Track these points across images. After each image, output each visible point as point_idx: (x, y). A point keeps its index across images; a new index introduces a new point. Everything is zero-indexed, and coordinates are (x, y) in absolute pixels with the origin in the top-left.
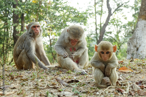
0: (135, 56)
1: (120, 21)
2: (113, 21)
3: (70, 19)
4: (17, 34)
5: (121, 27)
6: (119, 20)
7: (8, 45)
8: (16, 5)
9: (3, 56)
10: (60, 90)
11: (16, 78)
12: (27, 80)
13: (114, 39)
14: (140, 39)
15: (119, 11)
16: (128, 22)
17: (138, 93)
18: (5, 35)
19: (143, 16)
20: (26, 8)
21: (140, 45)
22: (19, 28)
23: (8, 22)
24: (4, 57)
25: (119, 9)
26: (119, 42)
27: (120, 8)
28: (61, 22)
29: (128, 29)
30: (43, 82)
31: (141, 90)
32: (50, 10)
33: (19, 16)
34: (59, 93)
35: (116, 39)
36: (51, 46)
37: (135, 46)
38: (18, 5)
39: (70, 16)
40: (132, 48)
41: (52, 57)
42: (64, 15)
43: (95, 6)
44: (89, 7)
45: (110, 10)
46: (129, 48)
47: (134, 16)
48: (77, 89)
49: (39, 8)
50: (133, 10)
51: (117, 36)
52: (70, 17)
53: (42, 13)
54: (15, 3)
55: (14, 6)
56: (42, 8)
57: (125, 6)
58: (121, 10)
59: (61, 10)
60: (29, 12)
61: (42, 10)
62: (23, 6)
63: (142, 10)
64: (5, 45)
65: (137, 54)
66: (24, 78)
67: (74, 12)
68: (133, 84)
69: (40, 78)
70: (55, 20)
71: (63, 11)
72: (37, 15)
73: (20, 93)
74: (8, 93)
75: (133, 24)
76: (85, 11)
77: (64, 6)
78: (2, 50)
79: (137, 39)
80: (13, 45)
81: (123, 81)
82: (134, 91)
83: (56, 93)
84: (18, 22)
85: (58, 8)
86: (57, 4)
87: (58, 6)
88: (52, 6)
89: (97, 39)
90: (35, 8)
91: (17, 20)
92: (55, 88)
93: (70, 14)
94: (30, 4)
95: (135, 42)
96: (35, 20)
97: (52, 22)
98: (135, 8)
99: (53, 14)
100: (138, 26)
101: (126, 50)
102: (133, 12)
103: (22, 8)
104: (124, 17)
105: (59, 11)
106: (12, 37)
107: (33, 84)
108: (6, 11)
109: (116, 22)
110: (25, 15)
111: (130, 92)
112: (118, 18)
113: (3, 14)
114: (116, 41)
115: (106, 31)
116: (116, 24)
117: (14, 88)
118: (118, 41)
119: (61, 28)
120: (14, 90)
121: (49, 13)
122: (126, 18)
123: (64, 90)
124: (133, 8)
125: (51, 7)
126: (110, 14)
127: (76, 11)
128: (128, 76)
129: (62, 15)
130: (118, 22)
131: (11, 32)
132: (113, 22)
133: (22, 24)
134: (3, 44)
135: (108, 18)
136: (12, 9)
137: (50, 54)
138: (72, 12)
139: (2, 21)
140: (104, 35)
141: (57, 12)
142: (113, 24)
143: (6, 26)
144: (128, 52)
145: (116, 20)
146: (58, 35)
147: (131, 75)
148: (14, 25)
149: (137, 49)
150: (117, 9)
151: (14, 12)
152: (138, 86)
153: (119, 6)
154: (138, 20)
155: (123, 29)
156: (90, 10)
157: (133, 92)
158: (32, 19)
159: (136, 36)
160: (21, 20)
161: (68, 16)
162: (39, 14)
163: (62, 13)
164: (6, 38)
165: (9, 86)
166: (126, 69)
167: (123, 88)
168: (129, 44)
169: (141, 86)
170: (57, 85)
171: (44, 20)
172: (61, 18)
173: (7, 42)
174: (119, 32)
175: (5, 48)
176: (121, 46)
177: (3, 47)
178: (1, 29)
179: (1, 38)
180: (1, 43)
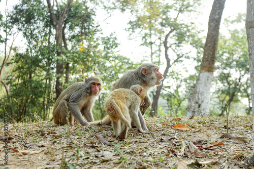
0: (196, 113)
1: (180, 74)
2: (173, 74)
3: (123, 70)
4: (60, 87)
5: (181, 81)
6: (180, 73)
7: (49, 99)
8: (60, 53)
9: (43, 112)
10: (99, 149)
11: (48, 134)
12: (60, 136)
13: (174, 95)
14: (202, 94)
15: (179, 63)
16: (189, 76)
17: (195, 155)
18: (46, 87)
19: (206, 67)
20: (71, 57)
21: (202, 102)
22: (62, 80)
23: (50, 72)
24: (44, 113)
25: (179, 60)
26: (179, 98)
27: (180, 59)
28: (111, 74)
29: (189, 83)
30: (79, 140)
31: (199, 151)
32: (100, 59)
33: (64, 66)
34: (97, 153)
35: (175, 94)
36: (100, 101)
37: (197, 103)
38: (63, 53)
39: (122, 67)
40: (193, 105)
41: (101, 114)
42: (115, 66)
43: (151, 56)
44: (145, 58)
45: (168, 61)
46: (189, 104)
47: (196, 68)
48: (121, 149)
49: (87, 57)
50: (196, 61)
51: (176, 91)
52: (122, 68)
53: (90, 63)
54: (59, 51)
55: (59, 54)
56: (91, 57)
57: (185, 57)
58: (182, 61)
59: (113, 60)
60: (74, 61)
61: (90, 59)
62: (68, 55)
63: (205, 60)
64: (46, 99)
65: (198, 111)
66: (58, 134)
67: (128, 63)
68: (190, 144)
69: (77, 135)
70: (105, 71)
71: (115, 61)
72: (84, 65)
73: (48, 153)
74: (33, 152)
75: (195, 77)
76: (140, 62)
77: (116, 56)
78: (41, 105)
79: (198, 94)
80: (55, 99)
81: (179, 140)
82: (190, 152)
83: (94, 154)
84: (62, 73)
85: (110, 57)
86: (108, 53)
87: (109, 55)
88: (103, 55)
89: (153, 95)
90: (82, 56)
91: (61, 70)
92: (93, 147)
93: (122, 64)
94: (77, 53)
95: (197, 98)
96: (81, 70)
97: (102, 73)
98: (197, 59)
99: (103, 64)
100: (200, 79)
101: (187, 107)
102: (196, 64)
103: (67, 57)
104: (185, 70)
105: (110, 61)
106: (55, 90)
107: (67, 142)
108: (49, 59)
109: (176, 75)
110: (70, 65)
111: (185, 154)
112: (178, 71)
113: (45, 63)
114: (175, 97)
115: (164, 86)
116: (176, 78)
117: (42, 146)
118: (177, 97)
119: (112, 81)
120: (41, 149)
121: (99, 63)
122: (187, 71)
123: (103, 149)
124: (195, 59)
125: (101, 56)
126: (169, 66)
127: (130, 62)
128: (185, 135)
129: (114, 65)
130: (177, 75)
131: (53, 83)
132: (172, 75)
133: (66, 75)
134: (44, 98)
135: (166, 71)
136: (56, 57)
137: (99, 111)
138: (125, 62)
139: (43, 71)
140: (162, 90)
141: (108, 62)
142: (172, 77)
143: (48, 77)
144: (188, 109)
145: (175, 72)
146: (108, 89)
147: (189, 134)
148: (57, 76)
149: (199, 106)
150: (177, 60)
151: (58, 60)
152: (195, 147)
153: (179, 56)
154: (200, 72)
155: (183, 83)
156: (147, 61)
157: (190, 153)
158: (78, 70)
159: (198, 91)
160: (65, 70)
161: (120, 67)
162: (86, 64)
163: (113, 63)
164: (47, 91)
165: (37, 143)
166: (183, 126)
167: (177, 149)
168: (190, 100)
169: (199, 147)
170: (97, 144)
171: (93, 71)
172: (112, 69)
173: (49, 96)
174: (178, 87)
175: (46, 103)
176: (181, 102)
177: (43, 102)
178: (42, 80)
179: (41, 91)
180: (41, 97)
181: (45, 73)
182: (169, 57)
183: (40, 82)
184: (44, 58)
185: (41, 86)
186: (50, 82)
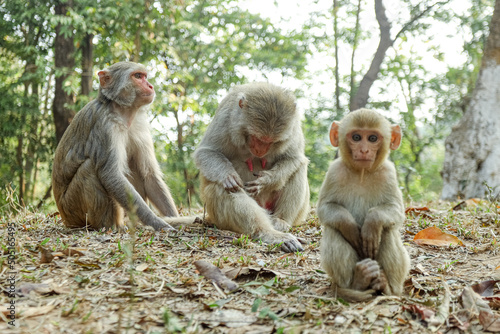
0: (470, 188)
1: (421, 67)
2: (397, 65)
3: (248, 56)
4: (66, 105)
5: (423, 86)
6: (418, 63)
7: (34, 142)
8: (65, 5)
9: (18, 179)
10: (209, 303)
11: (61, 258)
12: (96, 265)
14: (488, 129)
15: (416, 32)
16: (446, 71)
17: (481, 323)
18: (25, 106)
20: (99, 17)
21: (489, 153)
22: (72, 85)
23: (37, 62)
24: (21, 182)
25: (416, 23)
26: (415, 139)
27: (422, 21)
28: (216, 66)
29: (449, 94)
30: (150, 275)
31: (491, 312)
32: (182, 23)
33: (76, 44)
34: (204, 316)
35: (404, 126)
36: (180, 146)
37: (473, 156)
38: (74, 4)
39: (247, 45)
40: (461, 161)
41: (184, 185)
42: (227, 43)
43: (334, 13)
44: (315, 17)
45: (385, 27)
46: (449, 159)
47: (468, 47)
49: (143, 15)
50: (467, 28)
51: (408, 117)
52: (248, 50)
53: (152, 35)
55: (61, 9)
56: (155, 17)
57: (437, 15)
58: (425, 27)
59: (219, 26)
60: (107, 29)
61: (152, 23)
62: (90, 10)
63: (497, 29)
64: (26, 142)
65: (476, 182)
66: (88, 257)
67: (262, 33)
68: (464, 292)
69: (142, 260)
70: (197, 58)
71: (225, 28)
72: (135, 42)
73: (71, 312)
74: (32, 311)
75: (465, 76)
76: (299, 31)
77: (230, 12)
78: (14, 158)
79: (477, 130)
80: (54, 141)
81: (429, 278)
82: (466, 314)
83: (196, 316)
84: (71, 64)
85: (210, 16)
86: (205, 3)
87: (207, 9)
88: (189, 9)
90: (128, 15)
91: (70, 56)
92: (191, 297)
93: (247, 38)
94: (113, 4)
95: (472, 141)
96: (128, 56)
97: (186, 64)
98: (471, 20)
99: (190, 38)
100: (484, 85)
101: (440, 169)
102: (467, 35)
103: (85, 16)
104: (432, 52)
105: (210, 29)
106: (50, 113)
107: (119, 282)
108: (32, 24)
109: (406, 67)
110: (95, 41)
111: (451, 319)
112: (414, 57)
113: (21, 34)
115: (370, 100)
116: (407, 77)
117: (53, 293)
118: (410, 134)
119: (216, 87)
120: (52, 301)
121: (177, 34)
122: (440, 57)
124: (465, 20)
125: (184, 14)
126: (386, 42)
127: (270, 30)
128: (446, 262)
129: (223, 40)
130: (412, 69)
131: (46, 95)
132: (395, 70)
133: (85, 71)
134: (20, 138)
135: (379, 56)
136: (53, 18)
137: (178, 175)
138: (254, 31)
139: (16, 59)
141: (206, 30)
142: (396, 75)
143: (30, 76)
144: (447, 173)
145: (405, 61)
146: (205, 110)
147: (458, 258)
148: (59, 73)
149: (479, 166)
150: (410, 23)
151: (57, 28)
152: (479, 299)
153: (417, 13)
154: (484, 66)
155: (429, 92)
156: (319, 26)
157: (465, 318)
158: (117, 54)
159: (476, 120)
160: (80, 56)
161: (241, 45)
162: (142, 38)
163: (220, 34)
164: (28, 117)
165: (36, 285)
166: (441, 235)
167: (428, 304)
168: (452, 147)
169: (490, 299)
170: (200, 286)
171: (159, 57)
172: (217, 51)
173: (33, 131)
174: (415, 103)
175: (25, 151)
176: (421, 151)
177: (19, 148)
178: (13, 85)
179: (12, 117)
180: (12, 134)
181: (21, 64)
182: (388, 14)
183: (10, 92)
184: (18, 22)
185: (11, 104)
186: (35, 91)
